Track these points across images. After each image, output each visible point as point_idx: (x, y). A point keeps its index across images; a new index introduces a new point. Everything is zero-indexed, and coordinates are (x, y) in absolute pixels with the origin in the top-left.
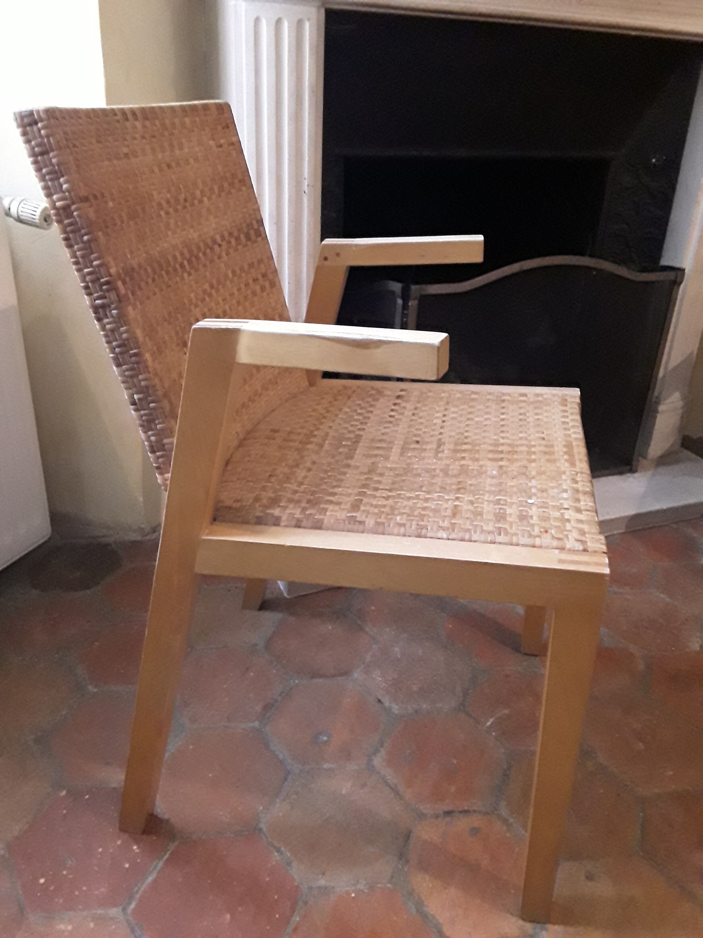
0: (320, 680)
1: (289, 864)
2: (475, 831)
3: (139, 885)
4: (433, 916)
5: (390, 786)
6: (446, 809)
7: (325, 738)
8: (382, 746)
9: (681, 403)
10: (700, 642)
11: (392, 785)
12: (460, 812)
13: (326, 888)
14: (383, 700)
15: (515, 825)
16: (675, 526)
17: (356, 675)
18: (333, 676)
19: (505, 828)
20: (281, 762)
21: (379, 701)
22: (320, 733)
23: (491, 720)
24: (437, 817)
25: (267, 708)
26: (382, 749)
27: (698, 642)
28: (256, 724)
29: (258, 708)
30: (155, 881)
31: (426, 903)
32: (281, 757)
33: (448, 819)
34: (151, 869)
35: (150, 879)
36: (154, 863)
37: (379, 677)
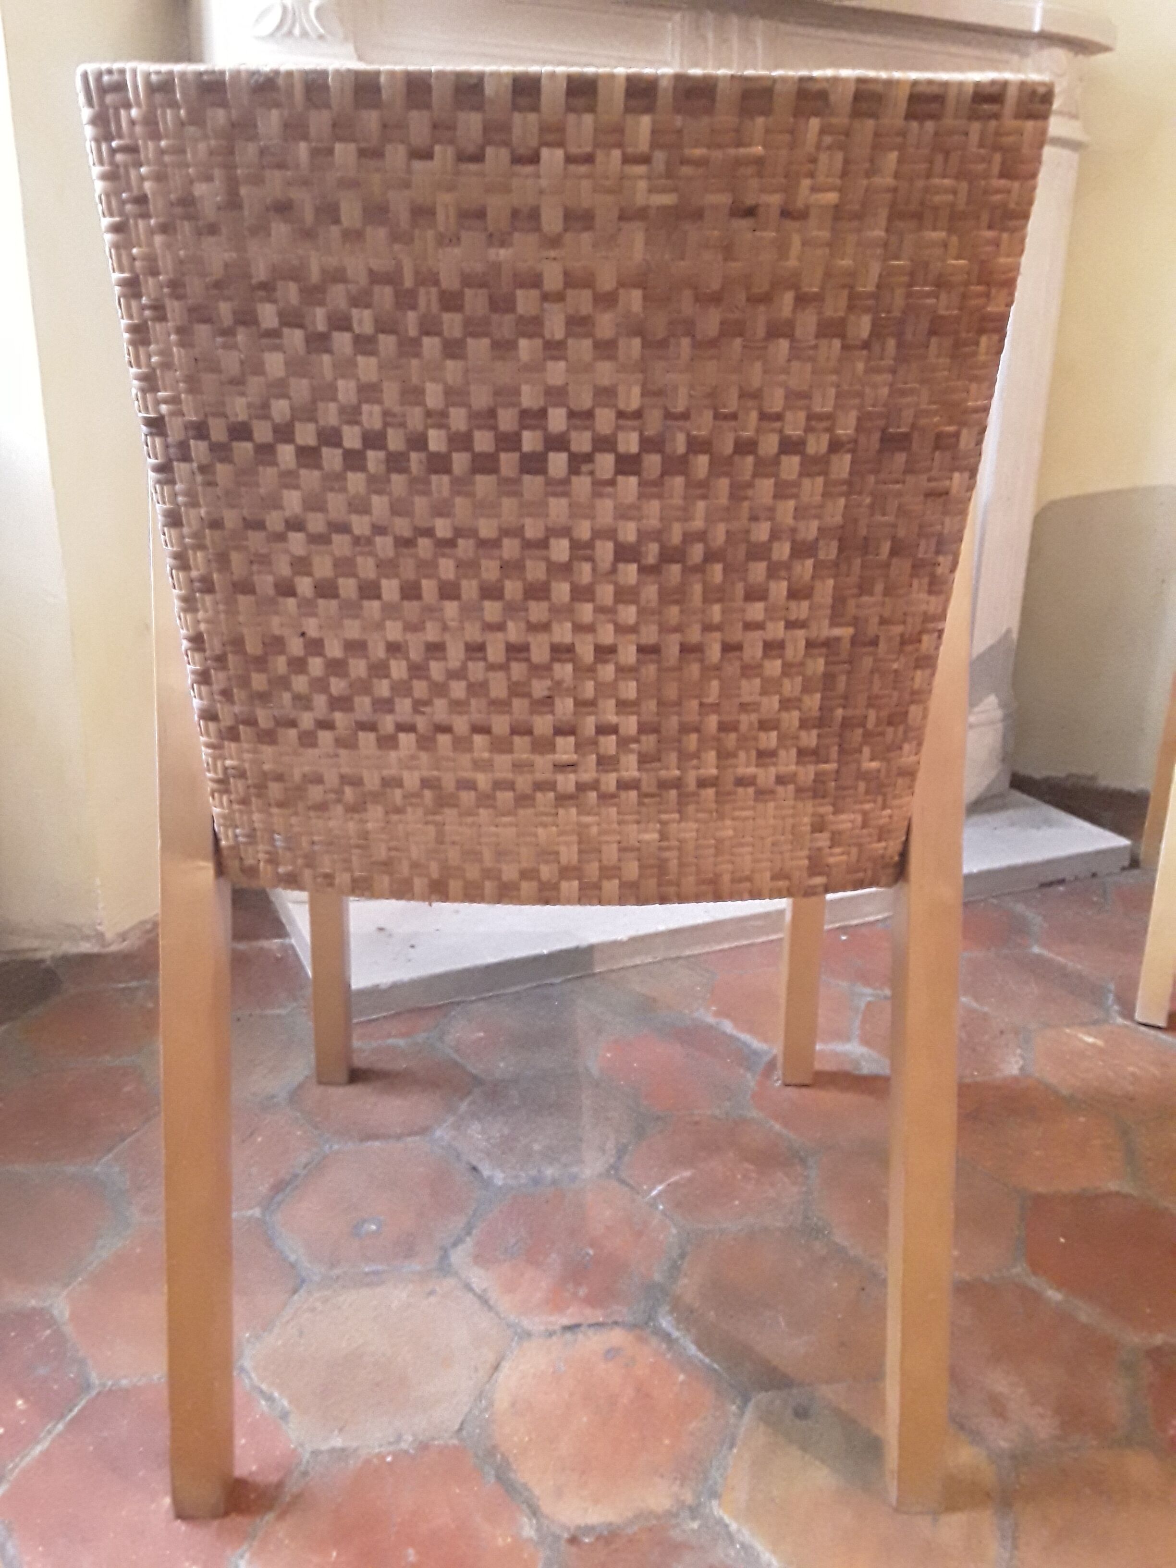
0: (377, 1144)
1: (285, 1416)
2: (611, 1354)
3: (17, 1460)
4: (525, 1485)
5: (475, 1294)
6: (566, 1321)
7: (374, 1227)
8: (469, 1233)
9: (999, 714)
10: (1021, 1063)
11: (477, 1290)
12: (590, 1326)
13: (343, 1450)
14: (480, 1167)
15: (682, 1341)
16: (995, 901)
17: (438, 1133)
18: (399, 1137)
19: (664, 1346)
20: (293, 1266)
21: (474, 1169)
22: (364, 1221)
23: (660, 1188)
24: (551, 1334)
25: (279, 1187)
26: (468, 1239)
27: (1017, 1062)
28: (257, 1212)
29: (264, 1189)
30: (45, 1454)
31: (514, 1467)
32: (293, 1258)
33: (569, 1336)
34: (42, 1435)
35: (38, 1449)
36: (49, 1426)
37: (479, 1133)
